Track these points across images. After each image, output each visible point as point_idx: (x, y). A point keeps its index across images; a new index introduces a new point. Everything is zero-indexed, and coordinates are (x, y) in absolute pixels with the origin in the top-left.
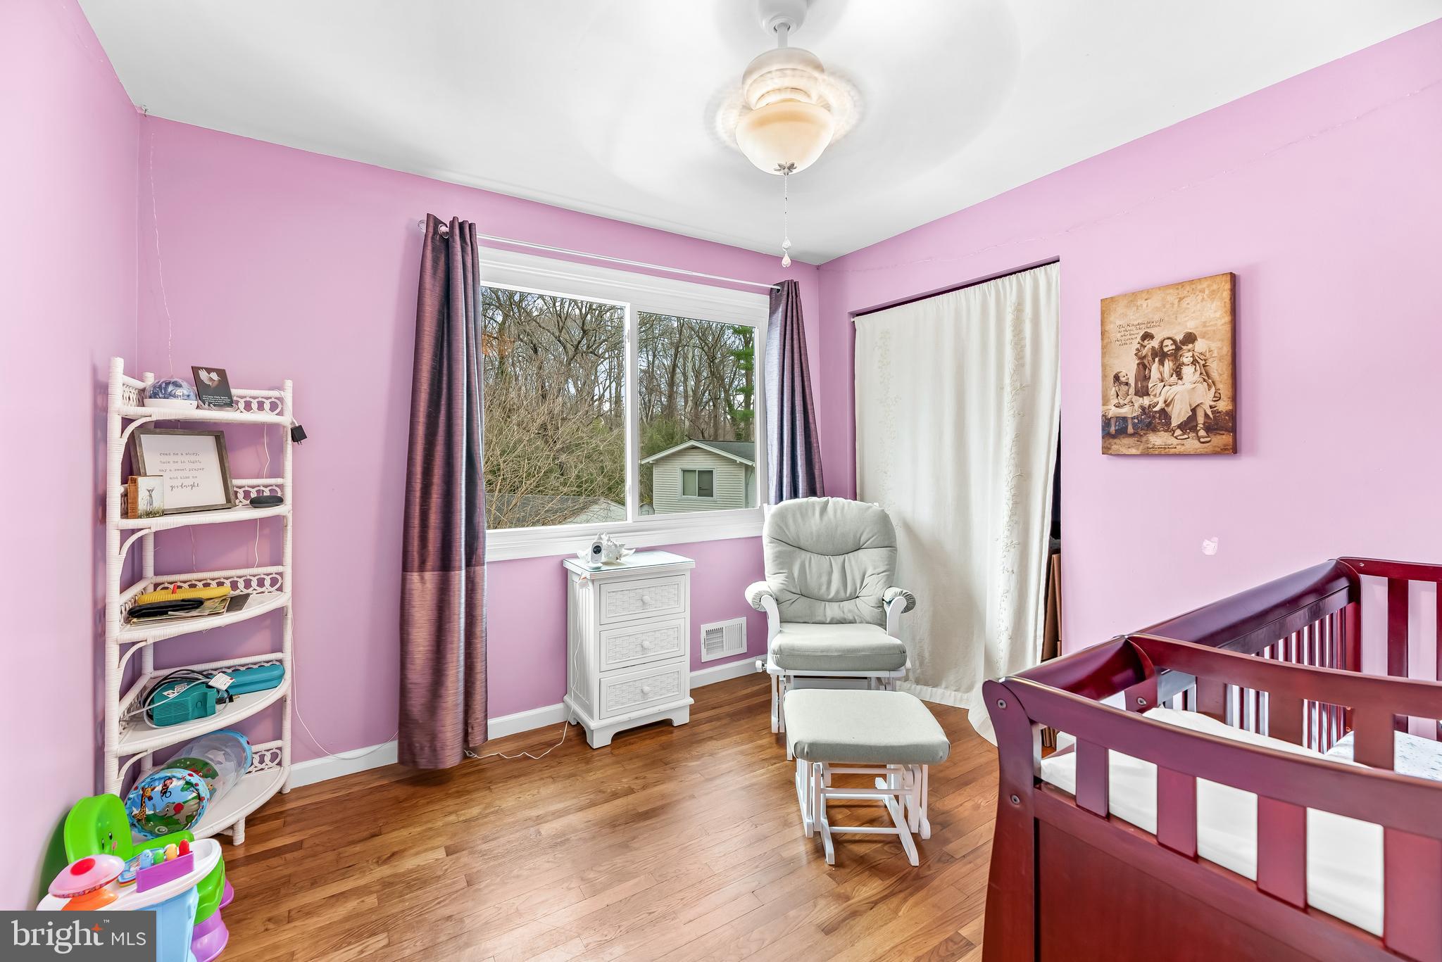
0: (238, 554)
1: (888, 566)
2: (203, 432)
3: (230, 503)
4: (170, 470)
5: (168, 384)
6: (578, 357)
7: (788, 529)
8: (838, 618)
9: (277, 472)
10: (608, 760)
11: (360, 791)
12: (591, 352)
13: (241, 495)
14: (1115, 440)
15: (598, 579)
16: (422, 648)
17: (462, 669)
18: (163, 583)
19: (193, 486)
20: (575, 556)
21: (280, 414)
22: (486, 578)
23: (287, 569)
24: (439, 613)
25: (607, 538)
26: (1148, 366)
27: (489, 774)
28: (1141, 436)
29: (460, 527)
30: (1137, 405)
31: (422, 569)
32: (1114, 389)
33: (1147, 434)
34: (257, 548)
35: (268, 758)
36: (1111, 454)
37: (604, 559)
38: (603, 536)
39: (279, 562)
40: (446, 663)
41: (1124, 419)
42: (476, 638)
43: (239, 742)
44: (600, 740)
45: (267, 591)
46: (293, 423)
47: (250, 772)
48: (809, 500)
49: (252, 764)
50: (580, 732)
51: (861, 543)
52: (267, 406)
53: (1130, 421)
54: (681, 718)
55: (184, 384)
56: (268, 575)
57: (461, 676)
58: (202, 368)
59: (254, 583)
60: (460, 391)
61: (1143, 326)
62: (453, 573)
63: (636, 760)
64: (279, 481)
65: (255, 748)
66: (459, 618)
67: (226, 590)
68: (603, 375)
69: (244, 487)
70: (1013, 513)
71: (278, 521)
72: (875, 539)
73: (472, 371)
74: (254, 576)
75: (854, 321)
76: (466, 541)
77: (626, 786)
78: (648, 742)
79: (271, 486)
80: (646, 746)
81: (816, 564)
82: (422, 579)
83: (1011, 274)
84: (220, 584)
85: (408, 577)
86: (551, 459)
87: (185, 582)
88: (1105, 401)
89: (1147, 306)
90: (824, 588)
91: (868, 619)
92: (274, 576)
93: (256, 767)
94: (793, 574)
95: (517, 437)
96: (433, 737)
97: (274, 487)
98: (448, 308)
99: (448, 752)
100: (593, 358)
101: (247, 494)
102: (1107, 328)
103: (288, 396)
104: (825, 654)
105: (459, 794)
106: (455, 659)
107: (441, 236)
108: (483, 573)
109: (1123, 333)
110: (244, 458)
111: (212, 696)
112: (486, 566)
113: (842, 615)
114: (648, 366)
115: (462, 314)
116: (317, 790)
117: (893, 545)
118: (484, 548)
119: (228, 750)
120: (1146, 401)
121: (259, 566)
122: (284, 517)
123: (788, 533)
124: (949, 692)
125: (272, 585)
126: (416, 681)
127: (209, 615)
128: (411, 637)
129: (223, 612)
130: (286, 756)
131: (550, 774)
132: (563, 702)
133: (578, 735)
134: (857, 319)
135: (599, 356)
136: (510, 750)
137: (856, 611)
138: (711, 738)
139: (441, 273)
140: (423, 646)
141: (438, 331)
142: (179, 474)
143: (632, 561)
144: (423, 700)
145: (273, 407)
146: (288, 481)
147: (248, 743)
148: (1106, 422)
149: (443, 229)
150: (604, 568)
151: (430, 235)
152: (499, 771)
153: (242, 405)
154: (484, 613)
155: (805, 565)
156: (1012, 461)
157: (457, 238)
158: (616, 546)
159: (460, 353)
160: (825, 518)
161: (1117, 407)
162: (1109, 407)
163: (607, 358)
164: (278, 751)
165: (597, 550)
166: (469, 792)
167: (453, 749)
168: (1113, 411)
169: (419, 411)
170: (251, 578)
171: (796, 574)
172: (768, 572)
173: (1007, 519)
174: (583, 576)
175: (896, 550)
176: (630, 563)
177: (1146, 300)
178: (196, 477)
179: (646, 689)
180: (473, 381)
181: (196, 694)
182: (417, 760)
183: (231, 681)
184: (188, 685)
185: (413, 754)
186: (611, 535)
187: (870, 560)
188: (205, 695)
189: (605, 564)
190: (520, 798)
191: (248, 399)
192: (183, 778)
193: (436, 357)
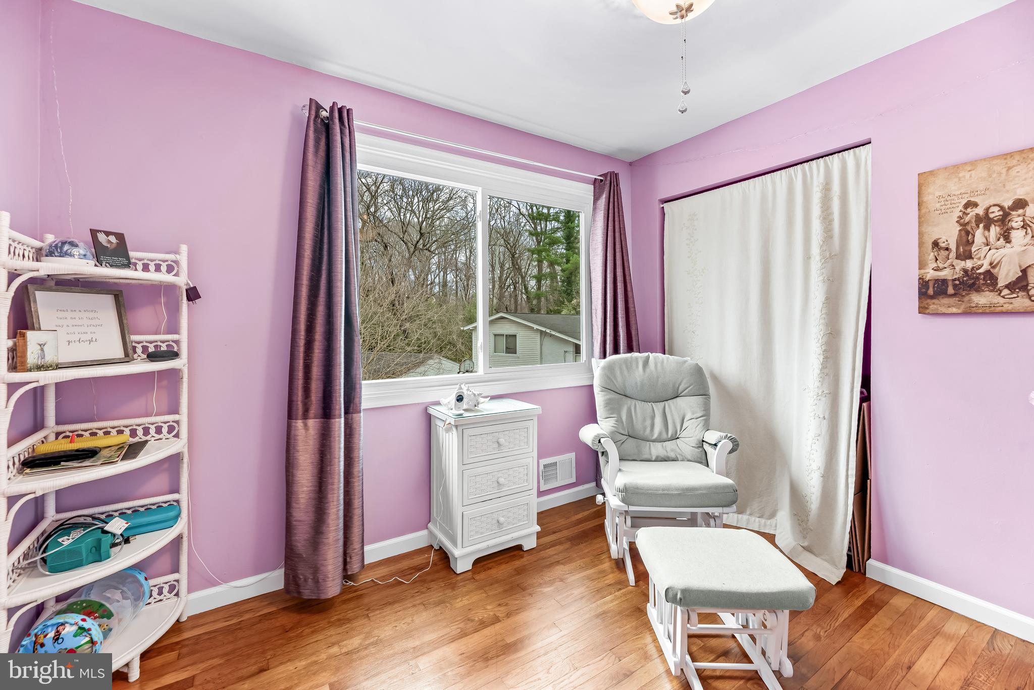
0: (138, 404)
1: (705, 412)
2: (101, 290)
3: (128, 357)
4: (68, 326)
5: (64, 243)
6: (417, 252)
7: (616, 379)
8: (663, 456)
9: (174, 329)
10: (471, 586)
11: (250, 619)
12: (426, 249)
13: (139, 350)
14: (934, 301)
15: (459, 425)
16: (305, 489)
17: (342, 507)
18: (64, 432)
19: (90, 341)
20: (438, 403)
21: (176, 275)
22: (362, 424)
23: (183, 417)
24: (322, 457)
25: (466, 388)
26: (972, 232)
27: (366, 600)
28: (963, 296)
29: (340, 379)
30: (958, 268)
31: (305, 417)
32: (932, 254)
33: (970, 294)
34: (156, 398)
35: (165, 591)
36: (929, 314)
37: (465, 407)
38: (463, 386)
39: (176, 411)
40: (327, 503)
41: (944, 282)
42: (353, 478)
43: (136, 577)
44: (463, 565)
45: (164, 437)
46: (188, 284)
47: (149, 603)
48: (633, 355)
49: (151, 596)
50: (444, 557)
51: (679, 392)
52: (164, 268)
53: (950, 283)
54: (530, 544)
55: (81, 244)
56: (165, 423)
57: (341, 513)
58: (101, 231)
59: (152, 431)
60: (339, 257)
61: (966, 196)
62: (333, 420)
63: (496, 585)
64: (175, 337)
65: (152, 582)
66: (339, 462)
67: (126, 438)
68: (434, 266)
69: (142, 342)
70: (824, 366)
71: (175, 374)
72: (692, 389)
73: (350, 240)
74: (152, 424)
75: (663, 207)
76: (345, 391)
77: (491, 613)
78: (503, 566)
79: (168, 341)
80: (502, 570)
81: (641, 409)
82: (306, 426)
83: (818, 158)
84: (120, 432)
85: (294, 424)
86: (398, 326)
87: (86, 431)
88: (922, 265)
89: (970, 177)
90: (648, 430)
91: (689, 458)
92: (171, 423)
93: (155, 598)
94: (621, 418)
95: (373, 310)
96: (316, 570)
97: (171, 343)
98: (329, 185)
99: (330, 584)
100: (428, 253)
101: (145, 349)
102: (925, 199)
103: (183, 259)
104: (666, 492)
105: (341, 622)
106: (335, 499)
107: (322, 120)
108: (360, 420)
109: (943, 203)
110: (143, 316)
111: (107, 540)
112: (362, 414)
113: (665, 453)
114: (467, 260)
115: (341, 188)
116: (212, 618)
117: (707, 393)
118: (360, 397)
119: (125, 589)
120: (969, 264)
121: (157, 415)
122: (180, 370)
123: (616, 383)
124: (753, 518)
125: (169, 432)
126: (299, 519)
127: (102, 464)
128: (297, 479)
129: (117, 461)
130: (183, 587)
131: (421, 601)
132: (427, 528)
133: (441, 560)
134: (665, 205)
135: (432, 252)
136: (382, 575)
137: (678, 450)
138: (558, 563)
139: (322, 152)
140: (307, 487)
141: (319, 203)
142: (77, 330)
143: (489, 407)
144: (306, 536)
145: (170, 269)
146: (183, 337)
147: (146, 579)
148: (923, 285)
149: (324, 114)
150: (466, 414)
151: (313, 117)
152: (375, 597)
153: (140, 266)
154: (361, 455)
155: (631, 410)
156: (822, 321)
157: (337, 121)
158: (475, 395)
159: (339, 223)
160: (648, 371)
161: (935, 270)
162: (927, 271)
163: (437, 254)
164: (175, 583)
165: (460, 399)
166: (349, 620)
167: (333, 580)
168: (930, 274)
169: (303, 275)
170: (150, 426)
171: (624, 418)
172: (600, 417)
173: (817, 371)
174: (447, 423)
175: (710, 398)
176: (487, 410)
177: (970, 171)
178: (94, 333)
179: (502, 519)
180: (350, 249)
181: (90, 540)
182: (301, 591)
183: (127, 525)
184: (84, 530)
185: (298, 585)
186: (470, 385)
187: (688, 406)
188: (99, 541)
189: (466, 410)
190: (396, 626)
191: (146, 262)
192: (76, 624)
193: (318, 227)
